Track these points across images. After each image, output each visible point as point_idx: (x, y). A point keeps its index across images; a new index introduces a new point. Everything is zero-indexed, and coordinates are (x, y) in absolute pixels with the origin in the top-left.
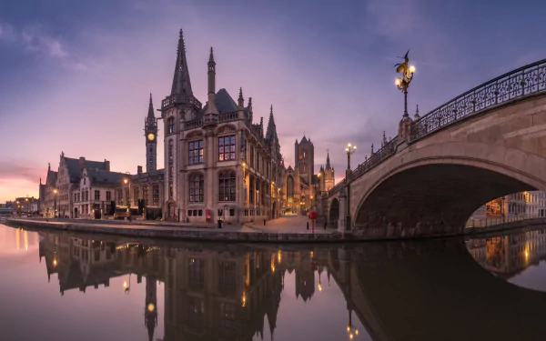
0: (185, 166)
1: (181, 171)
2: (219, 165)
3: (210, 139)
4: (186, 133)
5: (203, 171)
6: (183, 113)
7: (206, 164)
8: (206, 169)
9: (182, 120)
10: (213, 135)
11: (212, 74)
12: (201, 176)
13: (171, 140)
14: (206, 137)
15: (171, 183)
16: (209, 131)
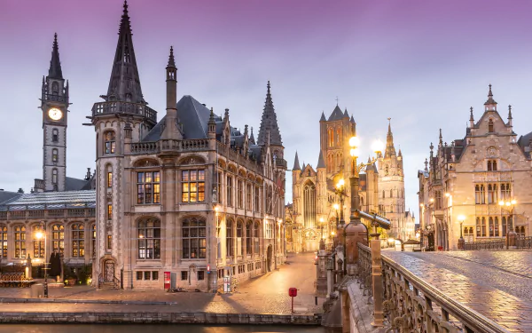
0: (132, 207)
1: (126, 214)
2: (183, 209)
3: (170, 172)
4: (134, 159)
5: (159, 216)
6: (128, 130)
7: (164, 206)
8: (163, 214)
9: (127, 140)
10: (174, 168)
11: (171, 83)
12: (157, 222)
13: (109, 165)
14: (164, 168)
15: (108, 228)
16: (169, 161)
